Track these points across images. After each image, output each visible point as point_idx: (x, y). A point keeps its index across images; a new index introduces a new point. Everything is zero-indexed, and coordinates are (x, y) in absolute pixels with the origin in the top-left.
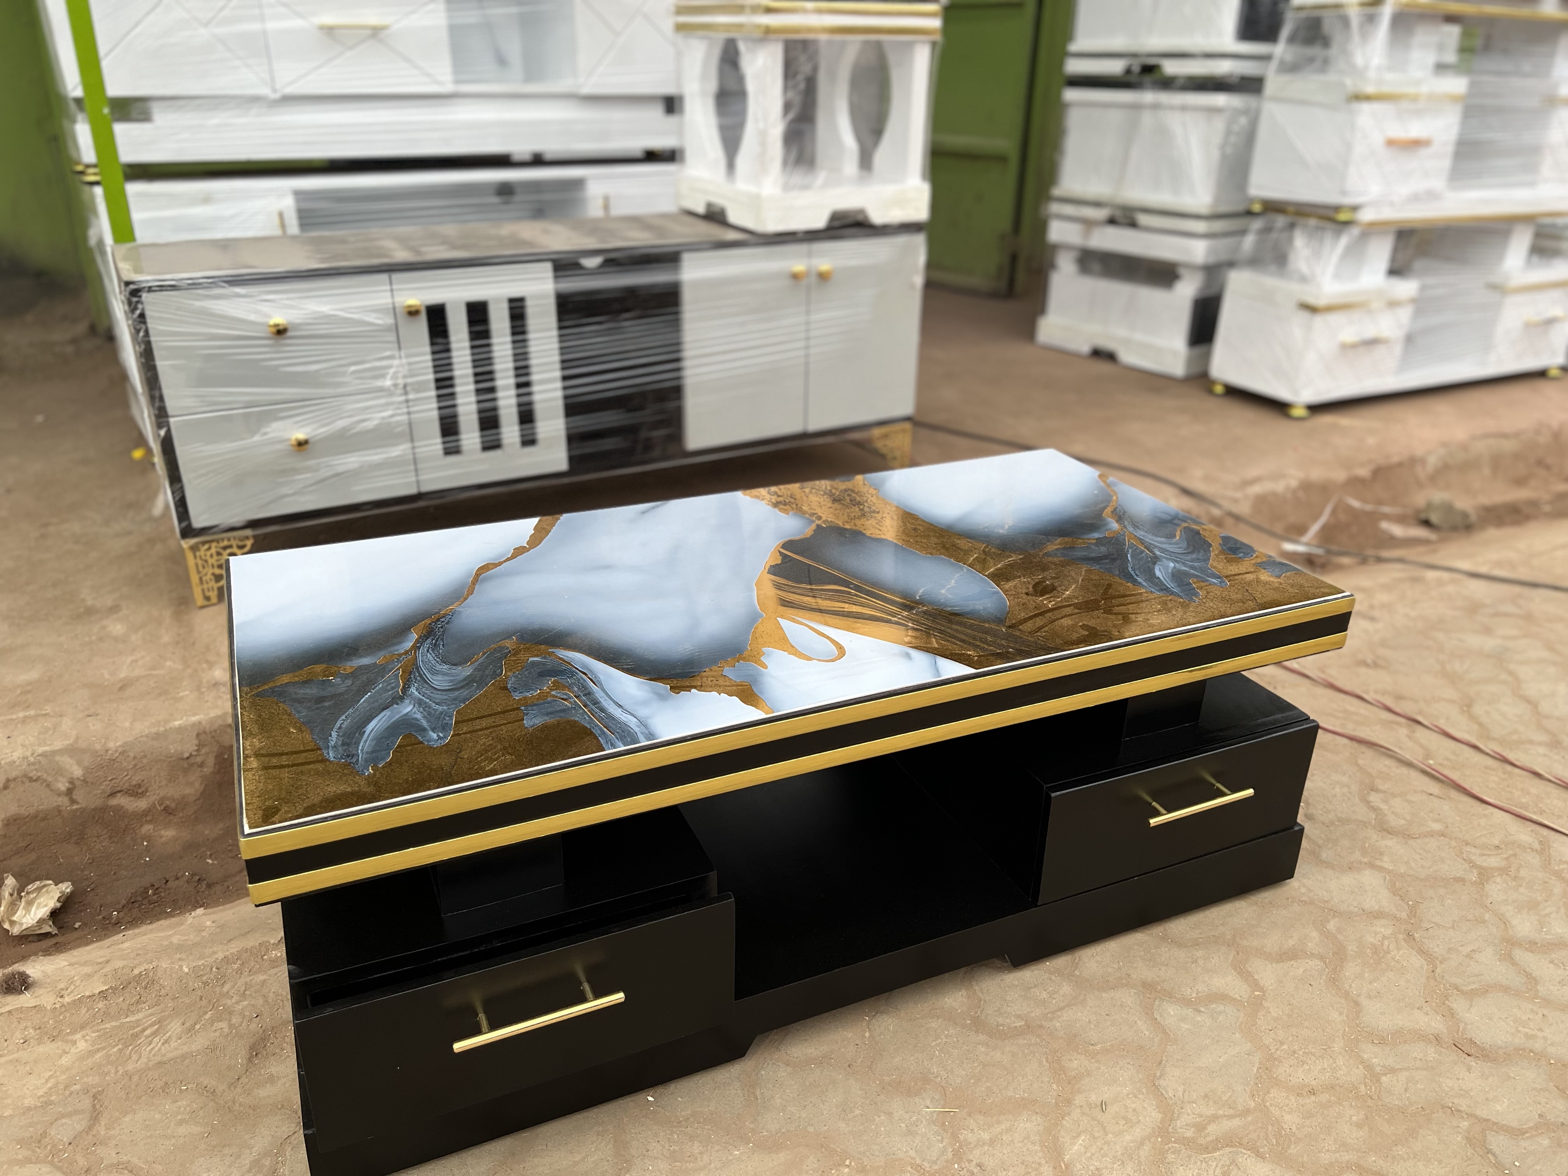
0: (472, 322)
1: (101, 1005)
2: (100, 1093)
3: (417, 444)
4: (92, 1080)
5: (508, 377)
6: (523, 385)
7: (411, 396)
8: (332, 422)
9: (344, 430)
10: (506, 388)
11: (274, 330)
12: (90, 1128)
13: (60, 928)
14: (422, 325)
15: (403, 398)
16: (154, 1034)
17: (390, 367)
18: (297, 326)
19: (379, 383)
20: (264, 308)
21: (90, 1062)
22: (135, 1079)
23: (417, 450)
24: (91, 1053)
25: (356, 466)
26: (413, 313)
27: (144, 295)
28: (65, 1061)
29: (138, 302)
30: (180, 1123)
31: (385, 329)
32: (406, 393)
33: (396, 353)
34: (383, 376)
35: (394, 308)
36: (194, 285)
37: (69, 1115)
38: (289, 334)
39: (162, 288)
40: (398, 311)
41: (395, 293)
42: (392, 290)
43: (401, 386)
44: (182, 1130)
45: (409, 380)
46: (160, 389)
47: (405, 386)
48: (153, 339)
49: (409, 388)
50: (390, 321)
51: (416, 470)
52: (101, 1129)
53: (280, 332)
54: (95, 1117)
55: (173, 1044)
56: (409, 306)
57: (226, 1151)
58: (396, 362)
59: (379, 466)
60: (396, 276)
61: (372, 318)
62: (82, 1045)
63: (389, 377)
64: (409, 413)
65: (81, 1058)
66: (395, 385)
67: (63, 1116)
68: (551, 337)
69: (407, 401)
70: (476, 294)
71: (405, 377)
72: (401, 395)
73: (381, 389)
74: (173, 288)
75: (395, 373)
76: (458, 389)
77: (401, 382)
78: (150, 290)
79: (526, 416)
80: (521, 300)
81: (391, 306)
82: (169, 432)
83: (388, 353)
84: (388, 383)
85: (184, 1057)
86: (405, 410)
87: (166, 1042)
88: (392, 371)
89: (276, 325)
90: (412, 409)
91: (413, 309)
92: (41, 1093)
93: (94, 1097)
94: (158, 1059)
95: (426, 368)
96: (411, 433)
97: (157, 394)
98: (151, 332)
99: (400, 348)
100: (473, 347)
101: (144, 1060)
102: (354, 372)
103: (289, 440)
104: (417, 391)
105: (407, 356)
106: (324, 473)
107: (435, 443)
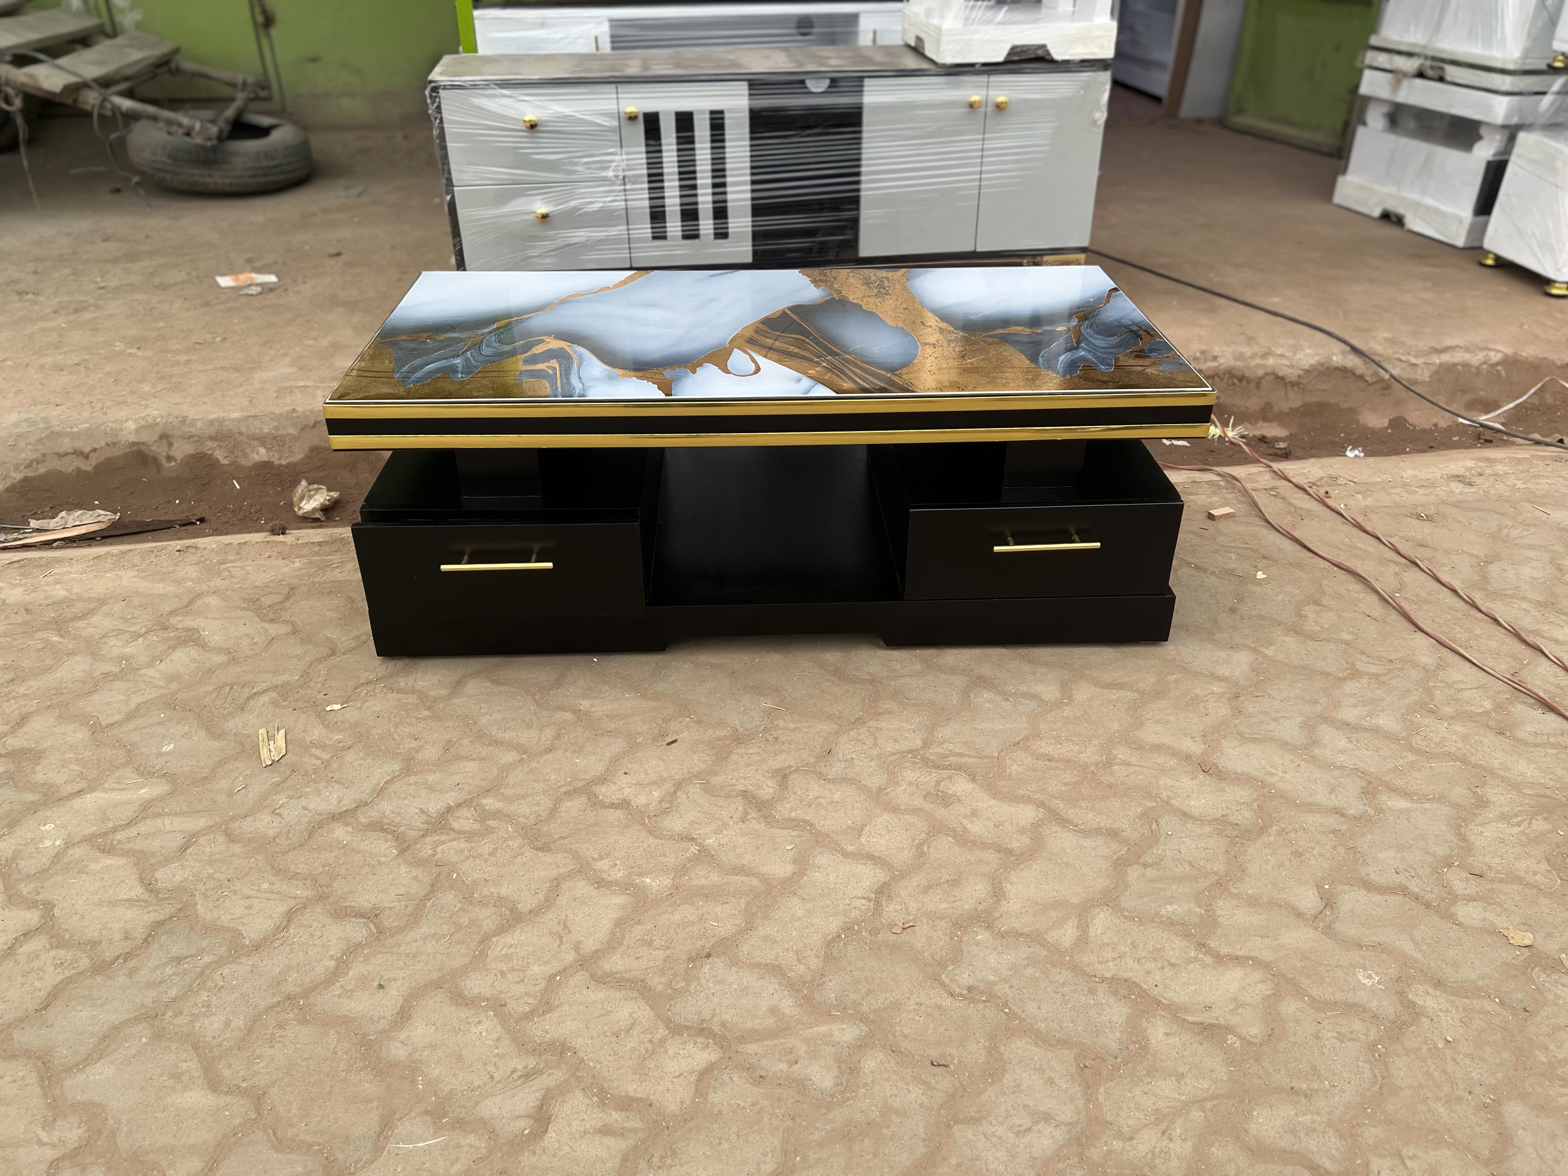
0: (679, 129)
1: (317, 549)
2: (295, 588)
3: (630, 227)
4: (295, 581)
5: (706, 178)
6: (719, 186)
7: (628, 187)
8: (568, 201)
9: (575, 209)
10: (705, 186)
11: (528, 125)
12: (282, 602)
13: (328, 518)
14: (640, 129)
15: (622, 187)
16: (337, 567)
17: (613, 161)
18: (544, 123)
19: (604, 174)
20: (522, 106)
21: (297, 573)
22: (317, 585)
23: (631, 232)
24: (300, 569)
25: (583, 239)
26: (632, 118)
27: (442, 93)
28: (285, 570)
29: (436, 97)
30: (329, 610)
31: (611, 130)
32: (625, 184)
33: (618, 150)
34: (608, 168)
35: (619, 113)
36: (474, 86)
37: (275, 594)
38: (539, 128)
39: (453, 87)
40: (621, 115)
41: (620, 101)
42: (618, 98)
43: (621, 177)
44: (328, 613)
45: (627, 173)
46: (448, 164)
47: (624, 177)
48: (445, 126)
49: (626, 180)
50: (616, 123)
51: (630, 248)
52: (288, 604)
53: (533, 126)
54: (288, 597)
55: (344, 574)
56: (631, 113)
57: (346, 628)
58: (618, 158)
59: (601, 241)
60: (621, 88)
61: (600, 120)
62: (297, 564)
63: (611, 169)
64: (626, 200)
65: (295, 570)
66: (616, 177)
67: (271, 593)
68: (745, 146)
69: (625, 190)
70: (684, 106)
71: (624, 170)
72: (621, 185)
73: (605, 179)
74: (460, 87)
75: (616, 166)
76: (666, 184)
77: (621, 174)
78: (445, 88)
79: (720, 213)
80: (721, 112)
81: (616, 111)
82: (453, 197)
83: (612, 150)
84: (610, 174)
85: (346, 581)
86: (623, 198)
87: (341, 572)
88: (614, 164)
89: (530, 121)
90: (628, 197)
91: (633, 115)
92: (266, 581)
93: (291, 589)
94: (333, 579)
95: (642, 164)
96: (627, 217)
97: (446, 168)
98: (445, 120)
99: (621, 147)
100: (679, 150)
101: (325, 578)
102: (586, 163)
103: (534, 212)
104: (634, 183)
105: (627, 154)
106: (559, 243)
107: (645, 229)
